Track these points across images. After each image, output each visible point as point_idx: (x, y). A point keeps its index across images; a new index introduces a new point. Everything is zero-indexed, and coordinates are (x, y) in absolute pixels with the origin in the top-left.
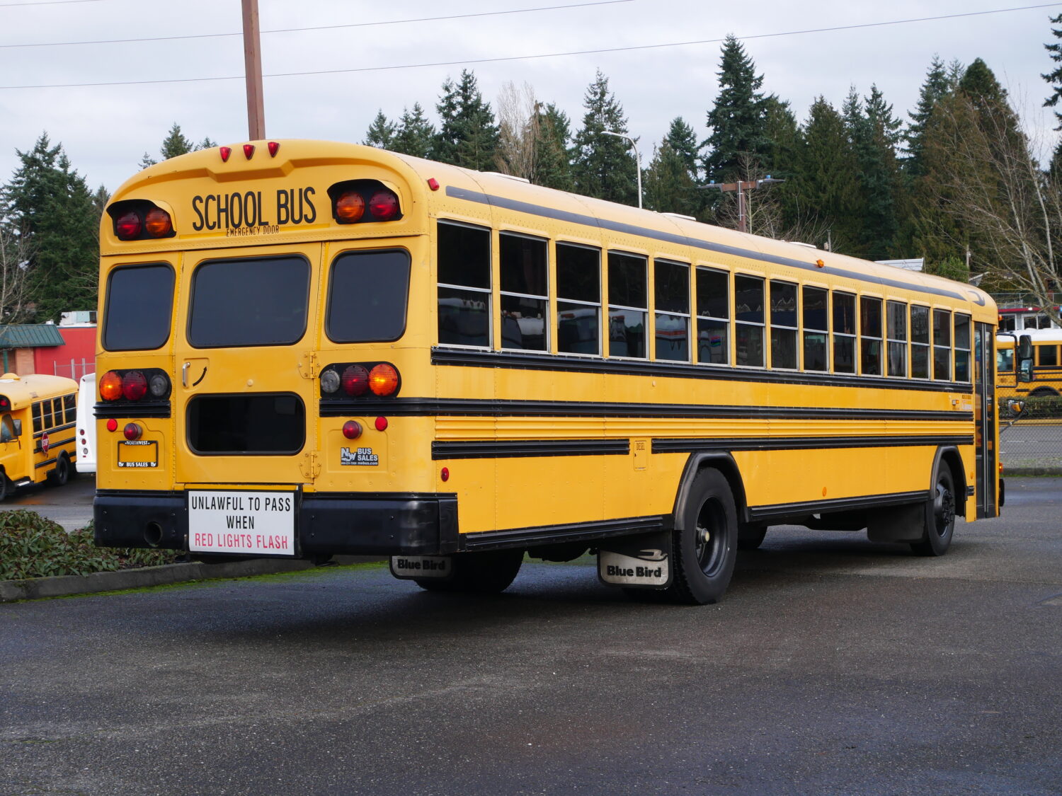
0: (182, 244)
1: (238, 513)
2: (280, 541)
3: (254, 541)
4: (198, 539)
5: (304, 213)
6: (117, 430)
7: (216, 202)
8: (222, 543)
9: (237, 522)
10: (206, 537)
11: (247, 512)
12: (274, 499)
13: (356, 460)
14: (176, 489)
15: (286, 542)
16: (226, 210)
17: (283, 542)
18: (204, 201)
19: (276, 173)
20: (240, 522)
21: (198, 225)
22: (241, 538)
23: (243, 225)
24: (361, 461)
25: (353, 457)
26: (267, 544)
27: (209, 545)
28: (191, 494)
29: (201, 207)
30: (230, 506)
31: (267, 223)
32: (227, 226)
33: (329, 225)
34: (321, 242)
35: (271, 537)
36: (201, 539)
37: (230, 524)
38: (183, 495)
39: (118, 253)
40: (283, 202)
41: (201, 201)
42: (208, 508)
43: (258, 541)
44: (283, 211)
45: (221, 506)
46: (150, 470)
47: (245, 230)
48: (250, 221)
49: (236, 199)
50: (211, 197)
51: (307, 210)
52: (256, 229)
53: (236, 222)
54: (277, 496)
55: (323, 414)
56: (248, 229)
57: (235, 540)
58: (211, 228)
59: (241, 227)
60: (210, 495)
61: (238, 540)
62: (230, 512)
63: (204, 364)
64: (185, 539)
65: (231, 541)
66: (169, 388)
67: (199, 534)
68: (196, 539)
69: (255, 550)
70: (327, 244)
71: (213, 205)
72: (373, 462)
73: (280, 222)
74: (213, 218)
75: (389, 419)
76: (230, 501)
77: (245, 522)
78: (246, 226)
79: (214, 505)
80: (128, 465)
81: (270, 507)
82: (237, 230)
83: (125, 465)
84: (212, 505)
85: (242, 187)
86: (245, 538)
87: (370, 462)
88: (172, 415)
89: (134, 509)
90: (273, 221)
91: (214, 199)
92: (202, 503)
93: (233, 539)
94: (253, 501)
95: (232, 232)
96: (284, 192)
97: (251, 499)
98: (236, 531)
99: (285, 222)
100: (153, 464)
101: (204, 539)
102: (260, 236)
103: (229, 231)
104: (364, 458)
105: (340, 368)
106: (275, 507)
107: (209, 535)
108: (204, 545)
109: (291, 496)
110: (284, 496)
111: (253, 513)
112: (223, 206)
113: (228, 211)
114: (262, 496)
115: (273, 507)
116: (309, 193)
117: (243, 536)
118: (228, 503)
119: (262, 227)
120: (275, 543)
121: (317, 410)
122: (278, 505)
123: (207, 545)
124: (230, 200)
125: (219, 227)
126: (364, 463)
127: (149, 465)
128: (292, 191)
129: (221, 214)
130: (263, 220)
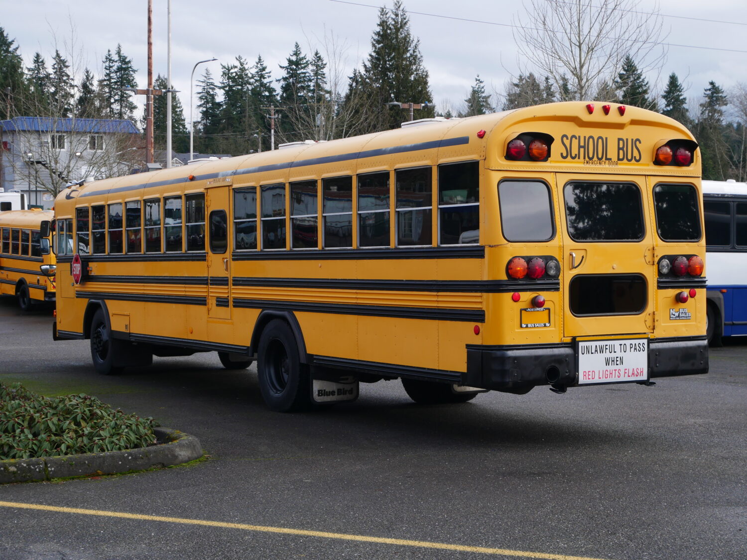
0: (551, 167)
1: (613, 355)
2: (639, 372)
3: (622, 373)
4: (585, 375)
5: (634, 155)
6: (520, 300)
7: (577, 140)
8: (601, 376)
9: (612, 361)
10: (590, 373)
11: (619, 354)
12: (635, 344)
13: (679, 316)
14: (565, 341)
15: (642, 372)
16: (584, 147)
17: (641, 372)
18: (569, 138)
19: (620, 126)
20: (614, 361)
21: (565, 155)
22: (614, 372)
23: (595, 158)
24: (682, 317)
25: (677, 314)
26: (630, 374)
27: (593, 379)
28: (581, 344)
29: (567, 142)
30: (608, 351)
31: (610, 159)
32: (584, 158)
33: (648, 165)
34: (645, 175)
35: (633, 369)
36: (587, 375)
37: (607, 363)
38: (574, 344)
39: (506, 169)
40: (621, 146)
41: (567, 139)
42: (592, 353)
43: (625, 373)
44: (621, 152)
45: (601, 351)
46: (545, 329)
47: (596, 162)
48: (600, 156)
49: (591, 140)
50: (573, 136)
51: (636, 154)
52: (603, 163)
53: (591, 156)
54: (637, 342)
55: (659, 287)
56: (598, 162)
57: (610, 374)
58: (573, 158)
59: (594, 160)
60: (593, 344)
61: (612, 374)
62: (608, 355)
63: (583, 253)
64: (577, 376)
65: (607, 374)
66: (558, 268)
67: (585, 372)
68: (584, 375)
69: (623, 379)
70: (649, 177)
71: (575, 142)
72: (688, 318)
73: (619, 159)
74: (575, 151)
75: (697, 290)
76: (608, 347)
77: (617, 361)
78: (597, 160)
79: (597, 351)
80: (529, 326)
81: (633, 349)
82: (591, 161)
83: (527, 327)
84: (596, 351)
85: (596, 133)
86: (617, 372)
87: (686, 317)
88: (561, 289)
89: (537, 358)
90: (615, 159)
91: (576, 138)
92: (588, 350)
93: (609, 373)
94: (622, 346)
95: (587, 162)
96: (622, 140)
97: (621, 345)
98: (611, 367)
99: (622, 160)
100: (548, 325)
101: (589, 375)
102: (605, 167)
103: (586, 162)
104: (683, 315)
105: (672, 259)
106: (636, 349)
107: (593, 371)
108: (589, 379)
109: (645, 341)
110: (641, 341)
111: (622, 354)
113: (585, 147)
114: (628, 342)
115: (635, 349)
116: (637, 143)
117: (615, 370)
118: (606, 349)
119: (607, 161)
120: (636, 373)
121: (656, 285)
122: (638, 348)
123: (591, 378)
124: (587, 141)
125: (579, 158)
126: (683, 318)
127: (545, 325)
128: (627, 139)
129: (581, 149)
130: (608, 157)
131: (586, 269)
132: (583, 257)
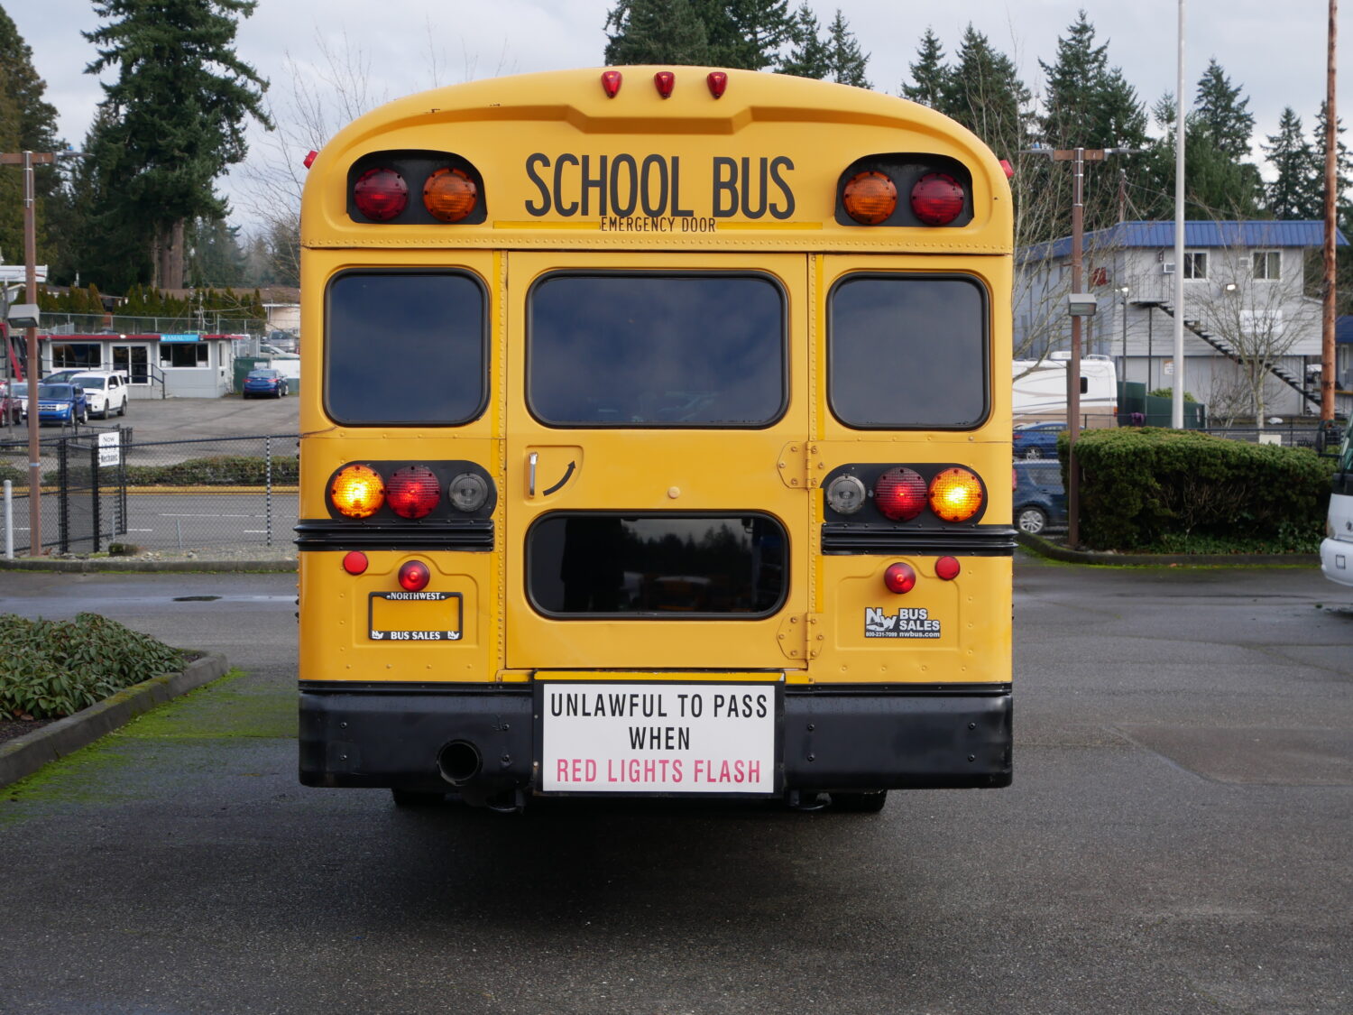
0: (495, 237)
1: (655, 722)
2: (746, 770)
3: (688, 770)
4: (564, 770)
5: (769, 201)
6: (367, 572)
7: (579, 167)
8: (616, 773)
9: (652, 738)
10: (581, 766)
11: (674, 720)
12: (733, 698)
13: (896, 628)
14: (506, 680)
15: (757, 771)
16: (600, 184)
17: (751, 772)
18: (553, 163)
19: (721, 126)
20: (658, 738)
21: (538, 204)
22: (659, 767)
23: (639, 211)
24: (906, 631)
25: (890, 623)
26: (716, 774)
27: (588, 780)
28: (549, 690)
29: (546, 175)
30: (638, 710)
31: (690, 213)
32: (603, 212)
33: (820, 225)
34: (807, 253)
35: (725, 763)
36: (570, 770)
37: (637, 740)
38: (531, 691)
39: (352, 245)
40: (725, 178)
41: (547, 164)
42: (585, 714)
43: (697, 771)
44: (725, 193)
45: (617, 709)
46: (444, 645)
47: (641, 222)
48: (654, 205)
49: (624, 166)
50: (568, 157)
52: (666, 223)
53: (624, 205)
54: (740, 691)
55: (827, 549)
56: (649, 221)
57: (647, 770)
58: (566, 213)
59: (634, 216)
60: (592, 692)
61: (653, 770)
62: (639, 720)
63: (572, 455)
64: (535, 771)
65: (637, 772)
66: (491, 497)
67: (565, 761)
68: (560, 770)
69: (688, 785)
70: (819, 257)
71: (572, 174)
72: (930, 634)
73: (717, 212)
74: (571, 193)
75: (963, 560)
76: (639, 701)
77: (668, 738)
78: (643, 215)
79: (602, 709)
80: (393, 636)
81: (723, 711)
82: (624, 221)
83: (387, 637)
84: (597, 709)
85: (640, 146)
86: (669, 767)
87: (924, 632)
88: (498, 546)
89: (411, 718)
90: (704, 209)
91: (574, 161)
92: (573, 705)
93: (642, 769)
94: (688, 702)
95: (613, 223)
96: (729, 161)
97: (683, 697)
98: (647, 754)
99: (729, 213)
100: (452, 635)
101: (575, 770)
102: (673, 234)
103: (607, 221)
104: (912, 625)
105: (873, 474)
106: (736, 710)
107: (588, 761)
108: (575, 779)
109: (770, 692)
110: (755, 691)
111: (688, 721)
112: (594, 175)
113: (605, 184)
114: (708, 693)
115: (731, 710)
116: (782, 168)
117: (664, 762)
118: (633, 705)
119: (679, 220)
120: (733, 772)
121: (817, 542)
122: (741, 707)
123: (584, 779)
124: (610, 168)
125: (585, 212)
126: (912, 634)
127: (444, 637)
128: (746, 161)
129: (591, 189)
130: (681, 207)
131: (582, 496)
132: (572, 466)
